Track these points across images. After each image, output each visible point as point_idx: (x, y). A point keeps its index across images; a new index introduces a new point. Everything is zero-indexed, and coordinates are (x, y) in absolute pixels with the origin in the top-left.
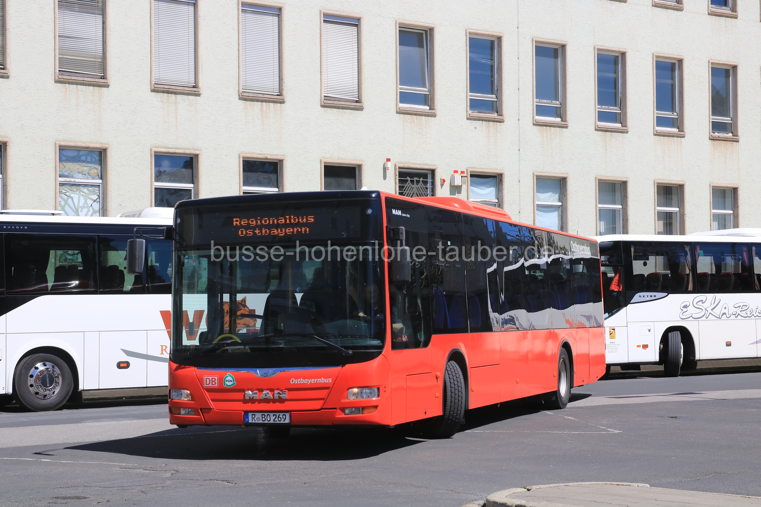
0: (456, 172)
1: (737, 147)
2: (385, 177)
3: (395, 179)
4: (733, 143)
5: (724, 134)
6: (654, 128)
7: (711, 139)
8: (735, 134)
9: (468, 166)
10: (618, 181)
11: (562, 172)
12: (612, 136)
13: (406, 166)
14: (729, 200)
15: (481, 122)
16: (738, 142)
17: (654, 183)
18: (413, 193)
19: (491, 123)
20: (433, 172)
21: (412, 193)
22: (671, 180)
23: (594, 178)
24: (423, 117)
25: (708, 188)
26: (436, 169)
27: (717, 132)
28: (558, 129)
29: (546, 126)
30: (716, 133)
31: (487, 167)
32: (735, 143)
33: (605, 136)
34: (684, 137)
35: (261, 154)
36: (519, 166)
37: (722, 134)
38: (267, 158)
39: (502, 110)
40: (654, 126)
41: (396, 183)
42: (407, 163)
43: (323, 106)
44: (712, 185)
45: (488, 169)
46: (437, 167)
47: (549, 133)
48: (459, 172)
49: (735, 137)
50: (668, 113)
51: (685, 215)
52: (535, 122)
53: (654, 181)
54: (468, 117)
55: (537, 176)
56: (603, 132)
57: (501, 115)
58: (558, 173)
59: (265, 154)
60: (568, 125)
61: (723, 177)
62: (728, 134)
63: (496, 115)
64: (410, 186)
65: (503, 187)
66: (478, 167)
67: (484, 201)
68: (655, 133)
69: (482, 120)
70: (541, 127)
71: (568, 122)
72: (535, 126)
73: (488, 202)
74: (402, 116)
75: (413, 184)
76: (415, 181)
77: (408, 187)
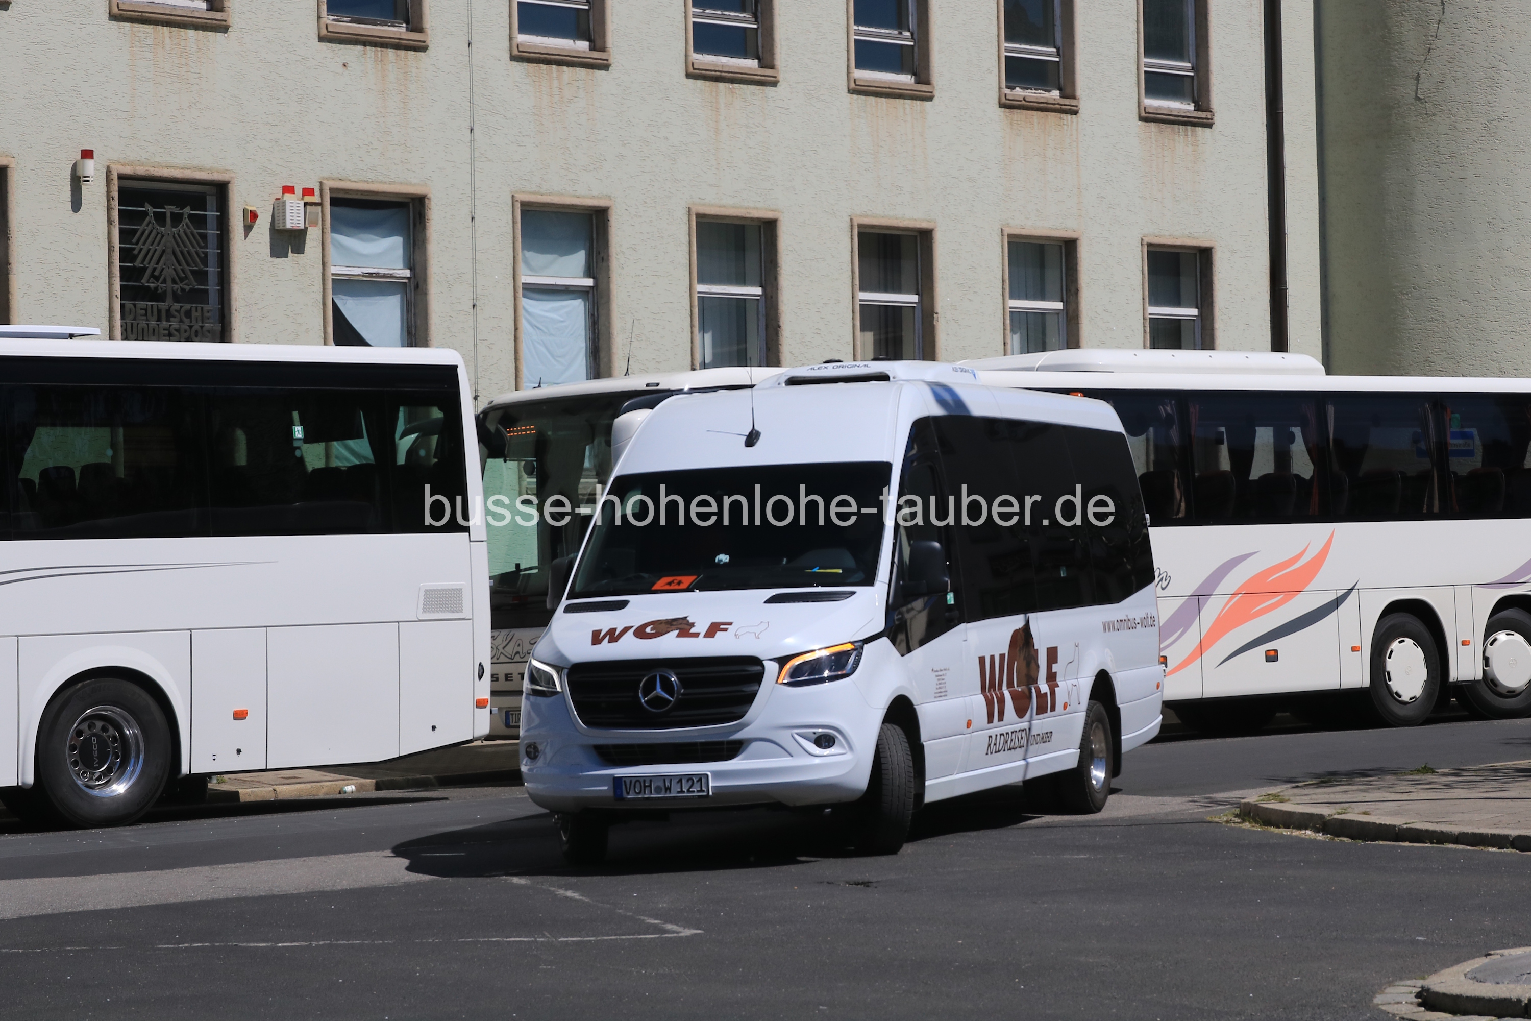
0: (289, 190)
1: (1074, 127)
2: (76, 205)
3: (109, 209)
4: (1064, 116)
5: (1039, 91)
6: (848, 73)
7: (1002, 105)
8: (1068, 92)
9: (325, 175)
10: (752, 219)
11: (595, 193)
12: (732, 92)
13: (141, 171)
14: (1053, 276)
15: (360, 48)
16: (1076, 113)
17: (852, 226)
18: (164, 251)
19: (391, 53)
20: (221, 189)
21: (159, 249)
22: (897, 219)
23: (685, 211)
24: (191, 33)
25: (998, 238)
26: (228, 183)
27: (1021, 88)
28: (581, 72)
29: (548, 62)
30: (1017, 89)
31: (381, 178)
32: (1069, 116)
33: (714, 94)
34: (930, 99)
36: (473, 174)
37: (1034, 91)
39: (420, 16)
40: (848, 66)
41: (110, 222)
42: (143, 165)
44: (1007, 231)
45: (381, 182)
46: (233, 175)
47: (555, 83)
48: (299, 191)
49: (1067, 101)
50: (887, 31)
51: (935, 315)
52: (515, 52)
53: (851, 220)
54: (322, 33)
55: (523, 204)
56: (708, 83)
57: (419, 29)
58: (584, 197)
60: (611, 61)
61: (1037, 210)
62: (1049, 91)
63: (404, 30)
64: (154, 231)
65: (428, 234)
66: (353, 179)
67: (371, 275)
68: (852, 85)
69: (365, 44)
70: (535, 65)
71: (609, 51)
72: (515, 64)
73: (384, 276)
74: (128, 28)
75: (163, 225)
76: (168, 215)
77: (147, 232)
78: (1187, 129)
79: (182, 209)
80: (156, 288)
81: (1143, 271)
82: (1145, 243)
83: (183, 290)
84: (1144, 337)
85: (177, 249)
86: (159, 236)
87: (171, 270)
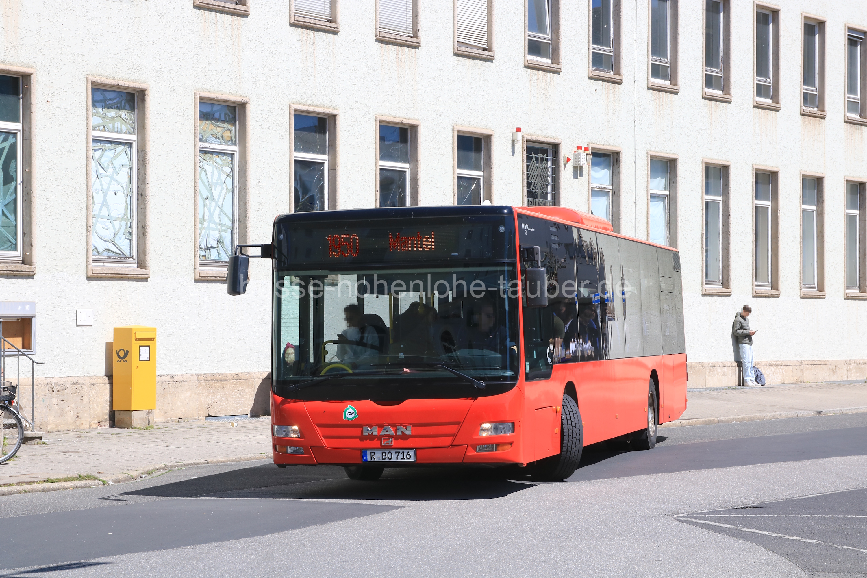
0: (579, 148)
1: (824, 125)
2: (513, 154)
3: (523, 155)
4: (821, 120)
6: (755, 98)
7: (802, 114)
8: (822, 108)
9: (589, 141)
10: (721, 165)
11: (673, 152)
12: (716, 106)
13: (532, 138)
15: (601, 82)
16: (824, 118)
17: (753, 169)
18: (538, 175)
19: (609, 84)
20: (556, 147)
21: (536, 174)
22: (767, 166)
23: (701, 161)
24: (549, 74)
25: (798, 176)
26: (560, 144)
28: (669, 95)
29: (659, 90)
31: (605, 143)
33: (710, 106)
34: (779, 110)
35: (396, 117)
36: (635, 142)
37: (808, 108)
38: (403, 123)
39: (619, 68)
40: (753, 95)
41: (523, 161)
42: (534, 135)
43: (456, 55)
44: (802, 173)
45: (606, 145)
46: (562, 141)
47: (660, 100)
48: (583, 148)
49: (821, 113)
50: (762, 79)
51: (779, 211)
52: (650, 86)
53: (753, 166)
54: (590, 76)
55: (651, 156)
56: (709, 101)
57: (619, 74)
58: (668, 153)
59: (400, 117)
60: (679, 90)
61: (810, 163)
62: (813, 108)
63: (613, 74)
64: (535, 166)
65: (621, 169)
66: (597, 143)
67: (599, 188)
68: (755, 104)
69: (602, 80)
70: (655, 91)
71: (679, 86)
72: (649, 90)
73: (603, 188)
74: (529, 72)
75: (538, 163)
76: (539, 158)
77: (533, 166)
78: (859, 127)
79: (543, 156)
80: (535, 192)
81: (844, 192)
82: (845, 180)
83: (543, 193)
84: (844, 223)
85: (542, 174)
86: (536, 168)
87: (540, 184)
